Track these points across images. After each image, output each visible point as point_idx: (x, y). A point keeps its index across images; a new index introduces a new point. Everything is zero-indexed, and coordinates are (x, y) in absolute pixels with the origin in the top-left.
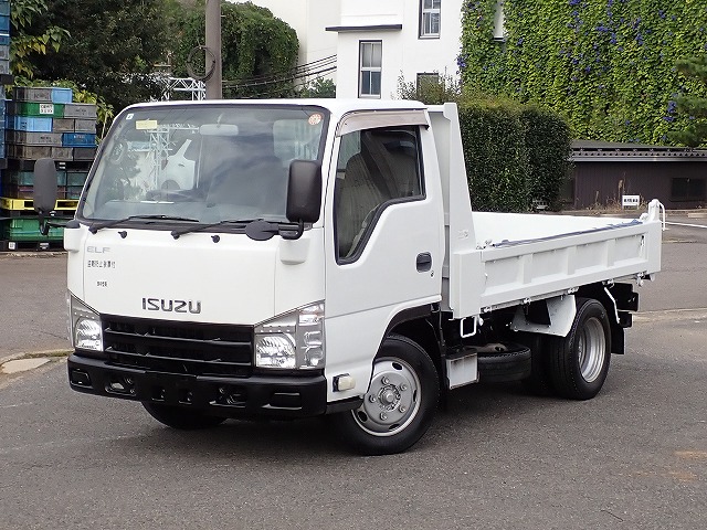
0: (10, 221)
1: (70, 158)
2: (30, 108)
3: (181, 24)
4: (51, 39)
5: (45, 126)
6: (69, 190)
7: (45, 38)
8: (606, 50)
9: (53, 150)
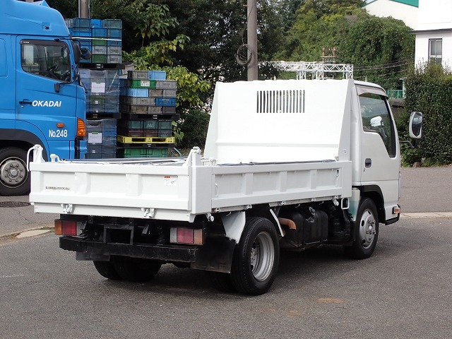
0: (123, 150)
1: (160, 112)
2: (135, 83)
3: (347, 31)
4: (178, 43)
5: (144, 93)
6: (159, 132)
7: (175, 42)
9: (149, 108)
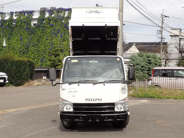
8: (28, 49)
